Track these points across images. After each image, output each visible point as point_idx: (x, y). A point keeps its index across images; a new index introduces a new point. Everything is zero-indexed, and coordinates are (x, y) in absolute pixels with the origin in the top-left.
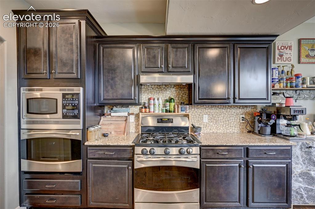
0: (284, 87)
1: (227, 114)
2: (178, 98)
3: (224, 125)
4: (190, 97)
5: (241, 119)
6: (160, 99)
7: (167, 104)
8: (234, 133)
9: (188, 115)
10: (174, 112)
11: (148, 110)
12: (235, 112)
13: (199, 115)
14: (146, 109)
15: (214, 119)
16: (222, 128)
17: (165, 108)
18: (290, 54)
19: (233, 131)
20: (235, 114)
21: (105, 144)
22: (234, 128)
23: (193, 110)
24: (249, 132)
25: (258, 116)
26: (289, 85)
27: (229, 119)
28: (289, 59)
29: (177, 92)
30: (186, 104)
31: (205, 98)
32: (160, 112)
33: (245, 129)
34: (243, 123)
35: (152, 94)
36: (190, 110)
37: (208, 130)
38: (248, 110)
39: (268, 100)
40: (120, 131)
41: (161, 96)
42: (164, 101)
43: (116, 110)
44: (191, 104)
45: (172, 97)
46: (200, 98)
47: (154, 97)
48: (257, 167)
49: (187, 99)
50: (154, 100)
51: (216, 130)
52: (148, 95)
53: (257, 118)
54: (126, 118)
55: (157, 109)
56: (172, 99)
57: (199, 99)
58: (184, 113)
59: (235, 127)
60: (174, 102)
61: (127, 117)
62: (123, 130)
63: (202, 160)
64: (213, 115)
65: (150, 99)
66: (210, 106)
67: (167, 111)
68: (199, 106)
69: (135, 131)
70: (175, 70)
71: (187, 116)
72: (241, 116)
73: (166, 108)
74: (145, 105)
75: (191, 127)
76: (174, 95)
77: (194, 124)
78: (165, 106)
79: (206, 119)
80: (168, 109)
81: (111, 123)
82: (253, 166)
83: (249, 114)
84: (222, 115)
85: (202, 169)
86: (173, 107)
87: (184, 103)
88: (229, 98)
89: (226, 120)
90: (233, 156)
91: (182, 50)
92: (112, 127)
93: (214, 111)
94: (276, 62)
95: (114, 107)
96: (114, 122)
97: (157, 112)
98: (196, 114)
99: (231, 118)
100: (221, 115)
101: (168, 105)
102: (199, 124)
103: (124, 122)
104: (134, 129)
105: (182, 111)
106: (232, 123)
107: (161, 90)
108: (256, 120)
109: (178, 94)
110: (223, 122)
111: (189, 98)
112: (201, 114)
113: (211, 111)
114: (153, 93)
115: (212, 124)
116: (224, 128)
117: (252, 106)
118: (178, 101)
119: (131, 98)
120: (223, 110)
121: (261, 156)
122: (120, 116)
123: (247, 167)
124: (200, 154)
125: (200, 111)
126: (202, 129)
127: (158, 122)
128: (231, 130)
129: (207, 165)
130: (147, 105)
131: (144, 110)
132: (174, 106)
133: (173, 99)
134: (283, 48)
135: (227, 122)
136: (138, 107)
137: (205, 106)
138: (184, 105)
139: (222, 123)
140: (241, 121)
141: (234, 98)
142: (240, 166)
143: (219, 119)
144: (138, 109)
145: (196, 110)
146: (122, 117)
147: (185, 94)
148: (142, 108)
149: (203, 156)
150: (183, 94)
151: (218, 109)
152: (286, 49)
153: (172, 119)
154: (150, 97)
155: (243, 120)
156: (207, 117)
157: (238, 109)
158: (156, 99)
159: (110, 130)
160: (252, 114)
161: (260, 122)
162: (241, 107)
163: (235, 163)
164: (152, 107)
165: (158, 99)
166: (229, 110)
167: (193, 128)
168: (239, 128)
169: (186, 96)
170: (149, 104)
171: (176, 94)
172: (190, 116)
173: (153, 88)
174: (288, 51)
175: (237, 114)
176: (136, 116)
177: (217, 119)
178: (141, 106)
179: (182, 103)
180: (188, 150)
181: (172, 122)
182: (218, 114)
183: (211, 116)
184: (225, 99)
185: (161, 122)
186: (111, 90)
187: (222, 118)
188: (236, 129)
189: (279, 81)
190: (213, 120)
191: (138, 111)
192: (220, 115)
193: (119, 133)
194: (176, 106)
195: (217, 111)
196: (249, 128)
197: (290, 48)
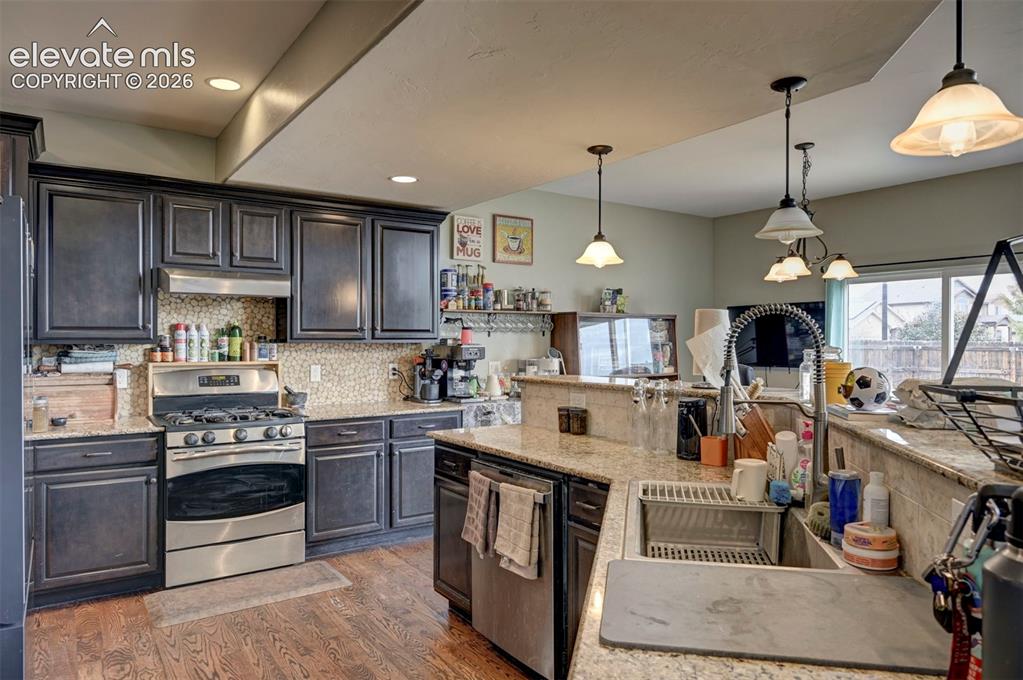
0: (464, 307)
1: (362, 362)
2: (251, 326)
3: (357, 387)
4: (281, 322)
5: (391, 373)
6: (205, 328)
7: (222, 341)
8: (377, 402)
9: (276, 366)
10: (241, 359)
11: (170, 355)
12: (378, 358)
13: (302, 366)
14: (166, 353)
15: (335, 375)
16: (351, 395)
17: (217, 351)
18: (478, 242)
19: (376, 398)
20: (379, 362)
21: (87, 434)
22: (376, 392)
23: (287, 353)
24: (406, 399)
25: (419, 364)
26: (473, 303)
27: (366, 374)
28: (476, 253)
29: (249, 310)
30: (271, 341)
31: (315, 327)
32: (205, 359)
33: (398, 393)
34: (395, 380)
35: (180, 314)
36: (280, 355)
37: (322, 400)
38: (403, 354)
39: (433, 332)
40: (99, 411)
41: (206, 320)
42: (213, 333)
43: (80, 356)
44: (285, 341)
45: (237, 324)
46: (304, 327)
47: (187, 322)
48: (406, 453)
49: (271, 328)
50: (187, 329)
51: (340, 399)
52: (169, 318)
53: (418, 368)
54: (110, 377)
55: (195, 352)
56: (234, 328)
57: (302, 330)
58: (266, 361)
59: (379, 390)
60: (240, 336)
61: (111, 374)
62: (110, 407)
63: (310, 450)
64: (332, 365)
65: (174, 328)
66: (326, 346)
67: (222, 357)
68: (301, 346)
69: (132, 411)
70: (249, 264)
71: (273, 367)
72: (391, 366)
73: (222, 351)
74: (163, 343)
75: (283, 395)
76: (239, 318)
77: (289, 386)
78: (216, 345)
79: (316, 373)
80: (226, 354)
81: (68, 392)
82: (400, 453)
83: (406, 361)
84: (353, 365)
85: (310, 465)
86: (239, 346)
87: (265, 338)
88: (362, 329)
89: (361, 375)
90: (367, 437)
91: (264, 219)
92: (74, 400)
93: (334, 356)
94: (455, 256)
95: (74, 348)
96: (74, 388)
97: (195, 360)
98: (294, 363)
99: (371, 371)
100: (350, 364)
101: (226, 343)
102: (300, 386)
103: (107, 387)
104: (128, 407)
105: (260, 356)
106: (374, 381)
107: (207, 306)
108: (417, 373)
109: (251, 317)
110: (355, 380)
111: (278, 325)
112: (305, 365)
113: (330, 356)
114: (184, 311)
115: (329, 385)
116: (356, 393)
117: (412, 344)
118: (250, 333)
119: (135, 326)
120: (355, 354)
121: (413, 433)
122: (89, 374)
123: (391, 455)
124: (306, 437)
125: (303, 356)
126: (308, 398)
127: (201, 385)
128: (370, 397)
129: (319, 459)
130: (167, 343)
131: (158, 355)
132: (242, 345)
133: (238, 327)
134: (466, 229)
135: (363, 381)
136: (140, 349)
137: (314, 346)
138: (266, 342)
139: (353, 383)
140: (391, 377)
141: (374, 329)
142: (378, 456)
143: (346, 373)
144: (141, 352)
145: (294, 354)
146: (98, 374)
147: (268, 317)
148: (153, 350)
149: (311, 443)
150: (263, 316)
151: (343, 350)
152: (472, 232)
153: (238, 377)
154: (174, 322)
155: (394, 374)
156: (320, 370)
157: (385, 351)
158: (193, 328)
159: (67, 409)
160: (411, 362)
161: (423, 376)
162: (391, 348)
163: (371, 449)
164: (182, 347)
165: (198, 328)
166: (366, 353)
167: (287, 395)
168: (386, 393)
169: (270, 322)
170: (174, 341)
171: (244, 317)
172: (280, 368)
173: (183, 300)
174: (474, 237)
175: (383, 362)
176: (133, 373)
177: (342, 374)
178: (149, 346)
179: (260, 338)
180: (284, 431)
181: (238, 384)
182: (344, 363)
183: (329, 368)
184: (356, 330)
185: (208, 385)
186: (76, 303)
187: (351, 372)
188: (381, 393)
189: (457, 297)
190: (332, 376)
191: (141, 359)
192: (347, 364)
193: (97, 414)
194: (247, 345)
195: (342, 356)
196: (406, 392)
197: (478, 230)
